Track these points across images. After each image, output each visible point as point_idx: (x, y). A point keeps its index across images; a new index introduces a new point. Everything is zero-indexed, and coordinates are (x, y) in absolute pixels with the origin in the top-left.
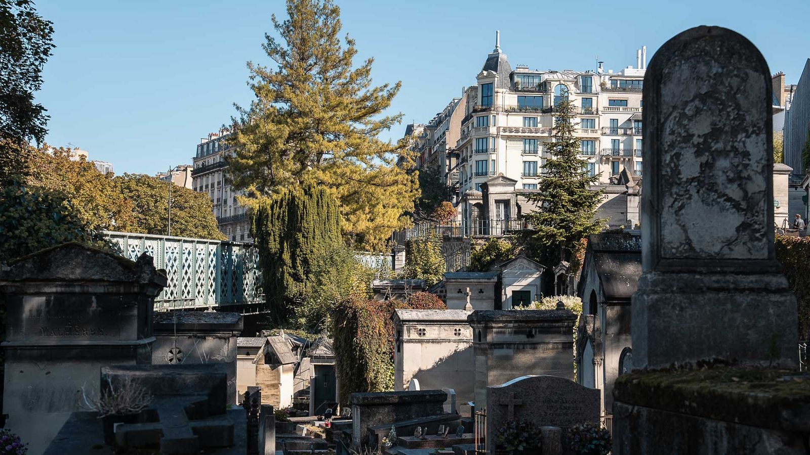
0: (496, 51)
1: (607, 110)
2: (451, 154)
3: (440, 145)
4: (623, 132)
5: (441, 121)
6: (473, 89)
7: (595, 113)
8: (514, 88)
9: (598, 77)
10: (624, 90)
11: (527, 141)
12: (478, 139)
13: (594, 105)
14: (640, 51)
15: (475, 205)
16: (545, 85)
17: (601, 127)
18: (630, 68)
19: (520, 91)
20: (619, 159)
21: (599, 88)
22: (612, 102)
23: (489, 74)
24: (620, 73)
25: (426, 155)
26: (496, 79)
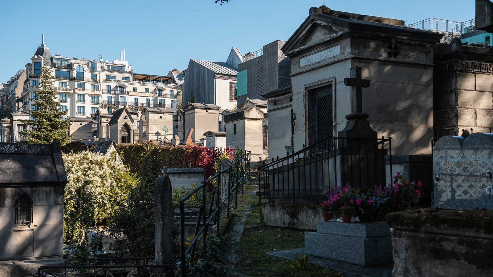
0: (42, 45)
1: (105, 81)
2: (19, 100)
3: (13, 95)
4: (113, 93)
5: (13, 81)
6: (29, 65)
7: (98, 82)
8: (54, 66)
9: (100, 63)
10: (114, 71)
11: (61, 95)
12: (33, 93)
13: (98, 78)
14: (122, 52)
15: (6, 127)
16: (71, 66)
17: (102, 89)
18: (117, 60)
19: (57, 68)
20: (112, 106)
21: (100, 69)
22: (108, 77)
23: (38, 57)
24: (112, 62)
25: (5, 100)
26: (43, 60)
